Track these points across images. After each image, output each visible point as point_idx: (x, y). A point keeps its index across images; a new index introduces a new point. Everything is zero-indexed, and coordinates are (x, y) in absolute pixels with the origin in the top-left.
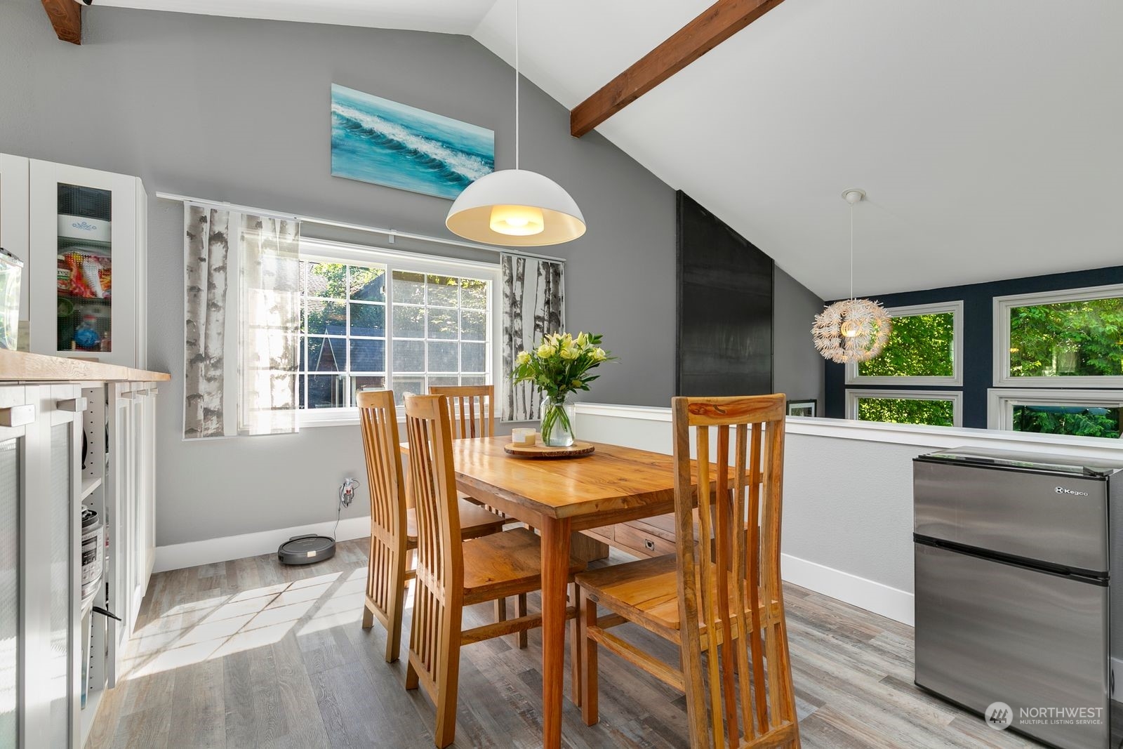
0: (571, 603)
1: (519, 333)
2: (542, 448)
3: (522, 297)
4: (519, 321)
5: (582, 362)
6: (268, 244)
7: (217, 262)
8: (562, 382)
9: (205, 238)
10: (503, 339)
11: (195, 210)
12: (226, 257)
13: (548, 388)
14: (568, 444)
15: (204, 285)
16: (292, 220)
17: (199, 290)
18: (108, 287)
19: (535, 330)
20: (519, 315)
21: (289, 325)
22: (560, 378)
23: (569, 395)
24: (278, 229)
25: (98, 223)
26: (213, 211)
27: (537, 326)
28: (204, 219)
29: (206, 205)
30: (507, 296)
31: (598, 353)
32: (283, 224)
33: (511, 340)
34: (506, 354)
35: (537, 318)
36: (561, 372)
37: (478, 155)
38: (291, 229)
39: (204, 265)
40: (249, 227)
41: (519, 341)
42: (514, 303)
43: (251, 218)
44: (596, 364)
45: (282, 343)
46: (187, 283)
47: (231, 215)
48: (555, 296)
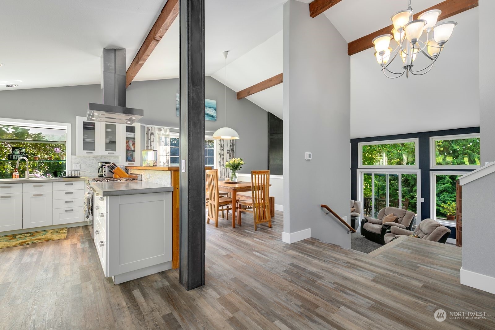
0: (237, 206)
1: (223, 155)
2: (230, 181)
3: (224, 145)
4: (223, 151)
5: (239, 164)
6: (163, 135)
7: (152, 140)
8: (235, 168)
9: (150, 134)
10: (219, 156)
11: (148, 128)
12: (154, 138)
13: (232, 169)
14: (236, 181)
15: (149, 146)
16: (168, 128)
17: (149, 147)
18: (134, 147)
19: (227, 153)
20: (223, 150)
21: (167, 154)
22: (234, 167)
23: (236, 171)
24: (165, 131)
25: (133, 134)
26: (151, 128)
27: (228, 152)
28: (149, 130)
29: (150, 126)
30: (220, 145)
31: (242, 162)
32: (166, 130)
33: (221, 156)
34: (219, 160)
35: (228, 150)
36: (235, 166)
37: (212, 108)
38: (168, 131)
39: (150, 141)
40: (159, 131)
41: (223, 157)
42: (221, 146)
43: (159, 129)
44: (242, 164)
45: (166, 159)
46: (146, 145)
47: (155, 128)
48: (233, 144)
